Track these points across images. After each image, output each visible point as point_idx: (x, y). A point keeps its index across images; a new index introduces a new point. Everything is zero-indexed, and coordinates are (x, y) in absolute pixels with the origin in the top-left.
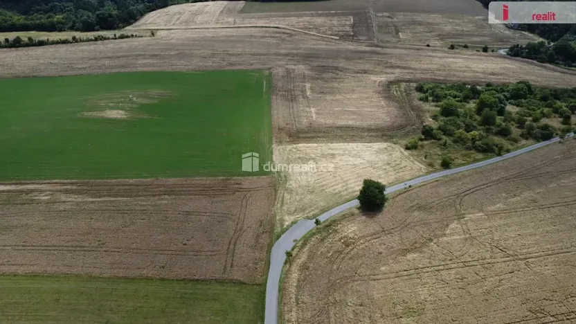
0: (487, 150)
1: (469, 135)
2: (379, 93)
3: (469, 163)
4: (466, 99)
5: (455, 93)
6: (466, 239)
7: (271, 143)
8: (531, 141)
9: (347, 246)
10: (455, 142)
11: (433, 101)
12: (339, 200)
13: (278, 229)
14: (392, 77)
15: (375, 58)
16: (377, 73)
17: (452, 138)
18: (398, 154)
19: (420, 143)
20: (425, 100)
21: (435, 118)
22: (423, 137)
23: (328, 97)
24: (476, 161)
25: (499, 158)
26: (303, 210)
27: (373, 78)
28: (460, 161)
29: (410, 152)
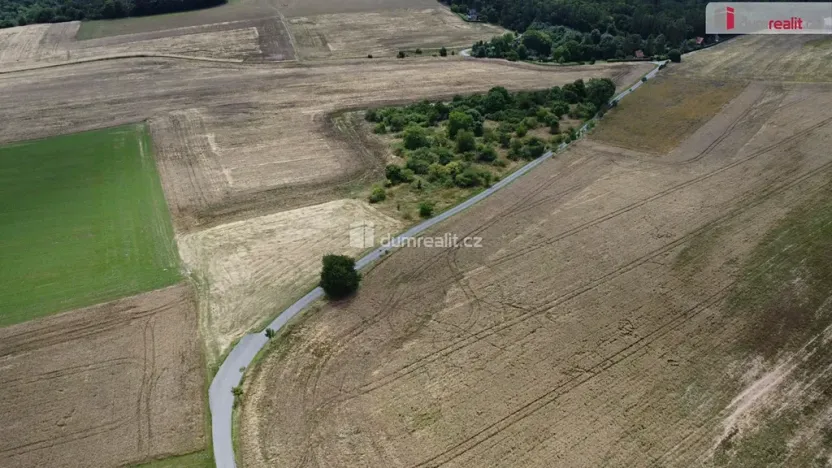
0: (472, 183)
1: (447, 168)
2: (318, 131)
3: (454, 205)
4: (433, 122)
5: (419, 115)
6: (471, 304)
7: (171, 234)
8: (521, 162)
9: (320, 356)
10: (432, 180)
11: (392, 131)
12: (293, 293)
13: (212, 360)
14: (330, 107)
15: (303, 82)
16: (309, 104)
17: (427, 177)
18: (361, 211)
19: (387, 191)
20: (381, 131)
21: (399, 153)
22: (389, 182)
23: (246, 150)
24: (462, 200)
25: (487, 192)
26: (243, 322)
27: (305, 111)
28: (442, 205)
29: (376, 205)
